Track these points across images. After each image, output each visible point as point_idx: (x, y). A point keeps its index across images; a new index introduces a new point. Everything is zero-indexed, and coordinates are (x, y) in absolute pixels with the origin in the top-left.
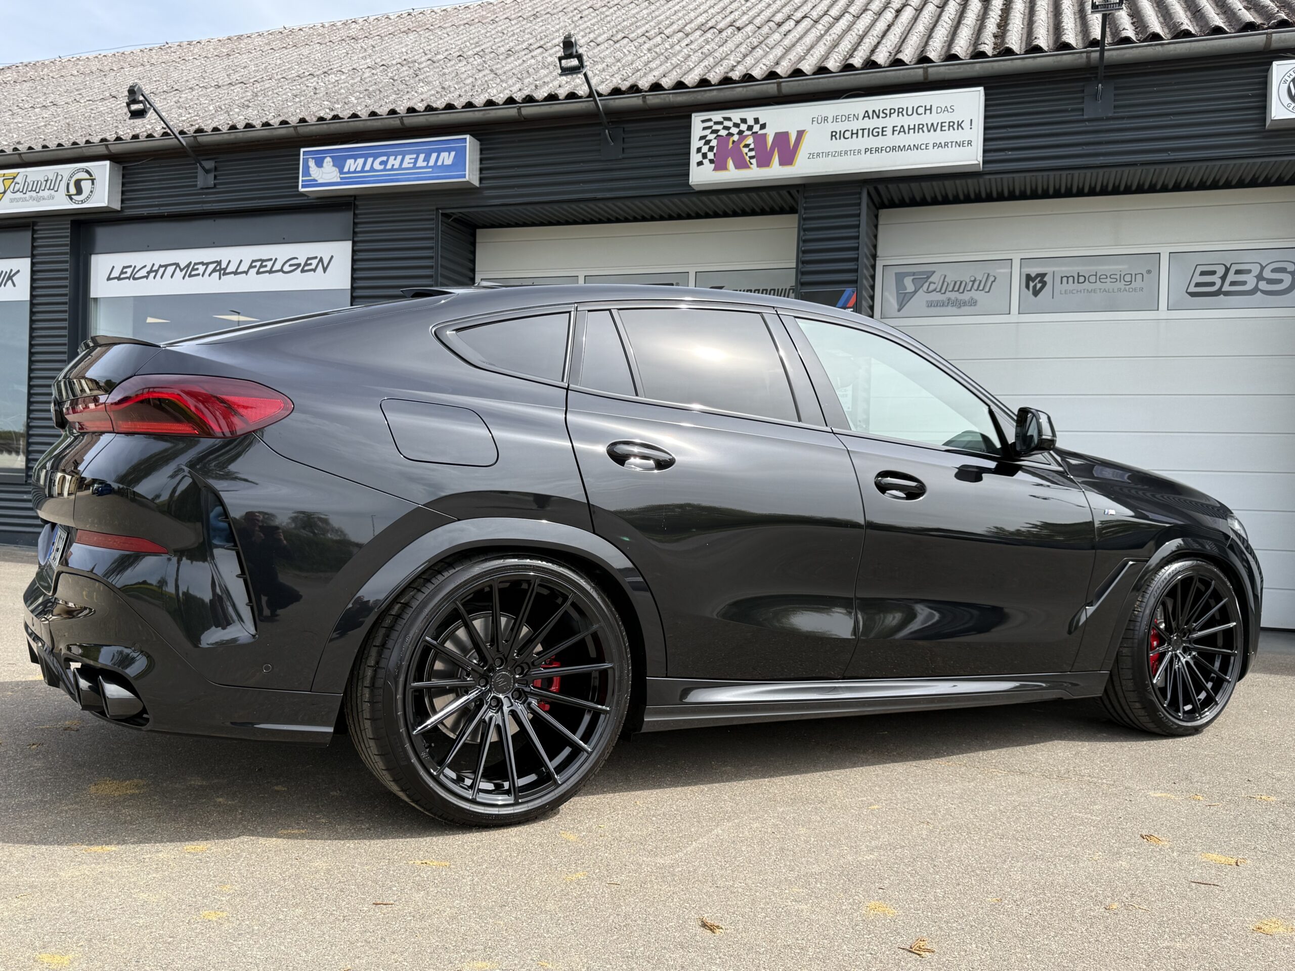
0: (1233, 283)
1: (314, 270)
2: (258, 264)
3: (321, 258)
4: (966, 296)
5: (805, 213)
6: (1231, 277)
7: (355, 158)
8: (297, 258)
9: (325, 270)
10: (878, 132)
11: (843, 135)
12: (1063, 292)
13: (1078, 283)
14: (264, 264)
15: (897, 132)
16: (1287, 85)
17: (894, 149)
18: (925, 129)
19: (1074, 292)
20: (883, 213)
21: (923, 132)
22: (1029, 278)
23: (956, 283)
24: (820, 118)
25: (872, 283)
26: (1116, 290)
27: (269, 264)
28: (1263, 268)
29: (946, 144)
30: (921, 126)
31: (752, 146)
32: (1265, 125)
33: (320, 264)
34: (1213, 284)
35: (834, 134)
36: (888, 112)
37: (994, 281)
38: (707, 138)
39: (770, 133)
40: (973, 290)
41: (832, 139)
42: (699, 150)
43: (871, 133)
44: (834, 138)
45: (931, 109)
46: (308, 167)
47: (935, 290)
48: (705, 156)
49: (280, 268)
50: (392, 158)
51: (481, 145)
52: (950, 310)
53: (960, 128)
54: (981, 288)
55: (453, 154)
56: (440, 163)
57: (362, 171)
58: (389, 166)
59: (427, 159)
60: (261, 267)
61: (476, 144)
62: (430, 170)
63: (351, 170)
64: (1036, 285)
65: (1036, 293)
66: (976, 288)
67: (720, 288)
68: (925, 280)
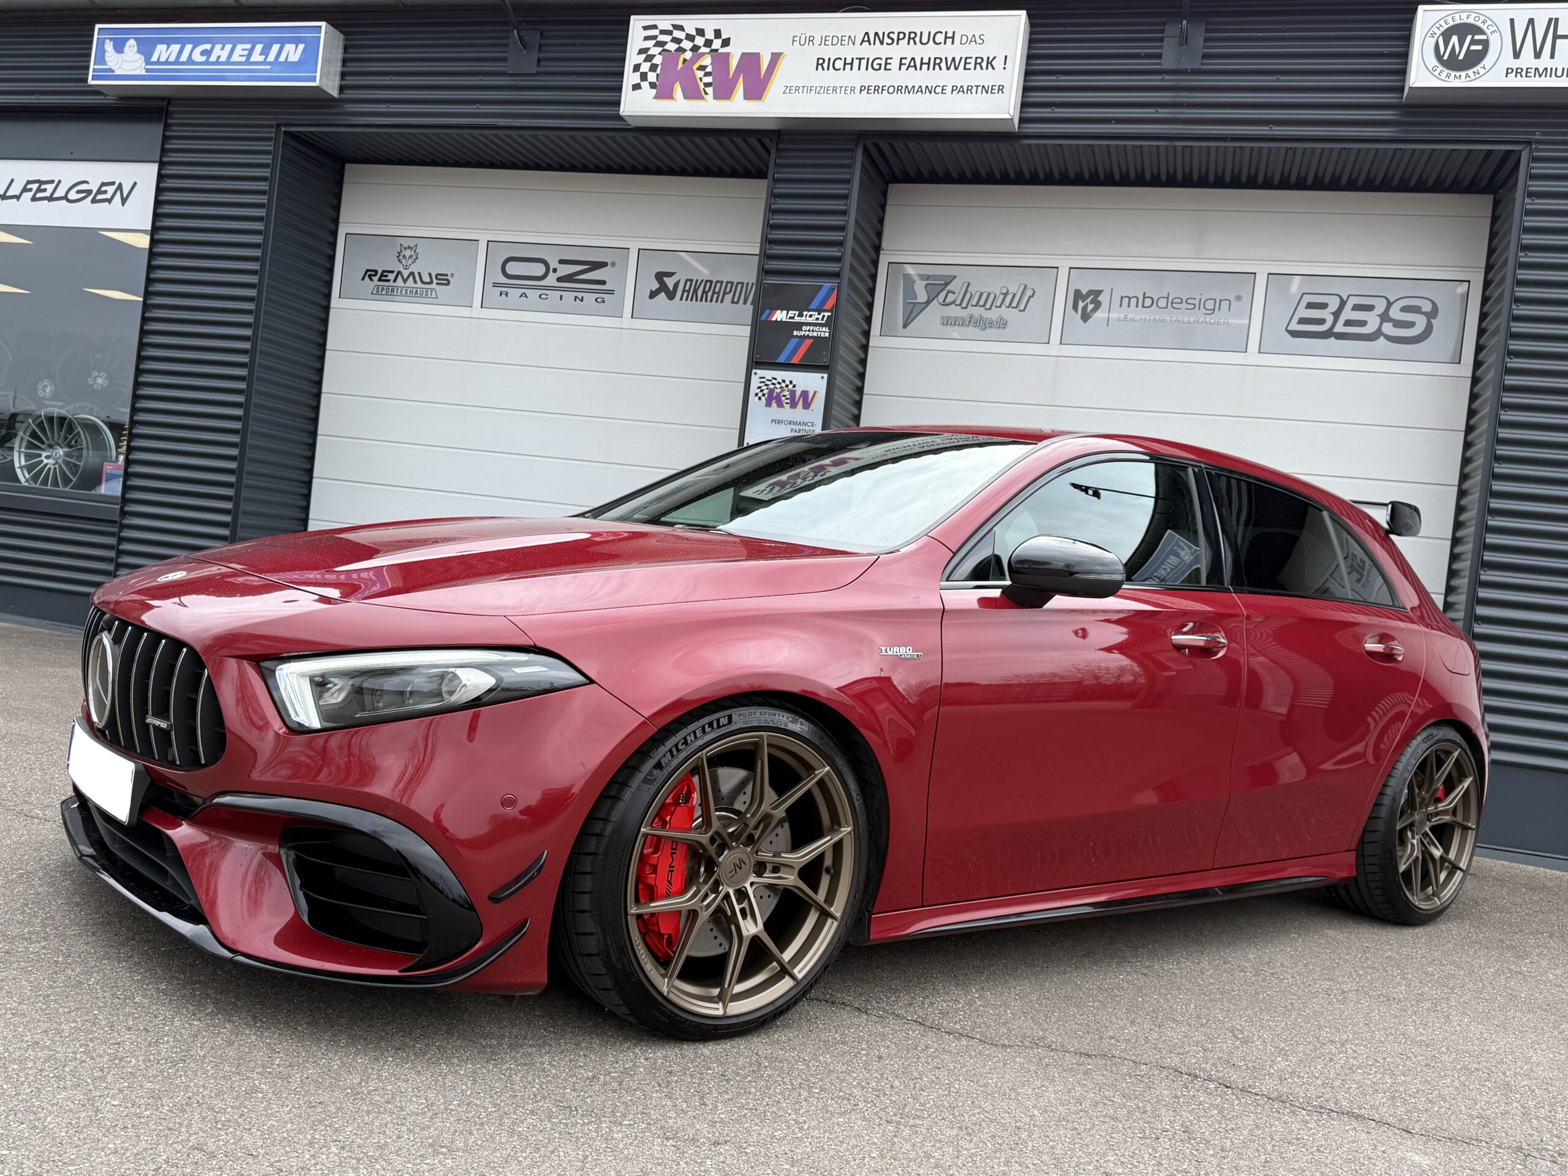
0: (1348, 323)
1: (109, 201)
2: (35, 186)
3: (120, 184)
4: (994, 314)
5: (777, 173)
6: (1348, 314)
7: (168, 42)
8: (88, 183)
9: (124, 201)
10: (880, 65)
11: (832, 64)
14: (43, 187)
15: (906, 66)
16: (1435, 39)
17: (899, 89)
18: (943, 65)
20: (894, 189)
21: (940, 69)
22: (1078, 295)
23: (981, 294)
24: (803, 37)
25: (871, 285)
26: (1192, 320)
27: (50, 188)
28: (1389, 304)
29: (969, 89)
30: (938, 61)
31: (709, 69)
32: (1402, 96)
33: (119, 192)
34: (1322, 321)
35: (821, 61)
36: (895, 37)
37: (1032, 296)
38: (649, 53)
39: (735, 52)
40: (1003, 306)
41: (817, 69)
42: (637, 68)
43: (871, 64)
44: (820, 67)
45: (953, 38)
46: (104, 51)
47: (954, 302)
48: (644, 77)
49: (63, 195)
50: (218, 47)
51: (346, 40)
52: (972, 331)
53: (989, 66)
55: (301, 47)
56: (282, 59)
57: (177, 62)
58: (213, 58)
59: (265, 52)
60: (38, 190)
61: (339, 39)
62: (269, 67)
63: (161, 60)
64: (1087, 304)
65: (1085, 317)
66: (1007, 305)
67: (670, 275)
68: (942, 287)
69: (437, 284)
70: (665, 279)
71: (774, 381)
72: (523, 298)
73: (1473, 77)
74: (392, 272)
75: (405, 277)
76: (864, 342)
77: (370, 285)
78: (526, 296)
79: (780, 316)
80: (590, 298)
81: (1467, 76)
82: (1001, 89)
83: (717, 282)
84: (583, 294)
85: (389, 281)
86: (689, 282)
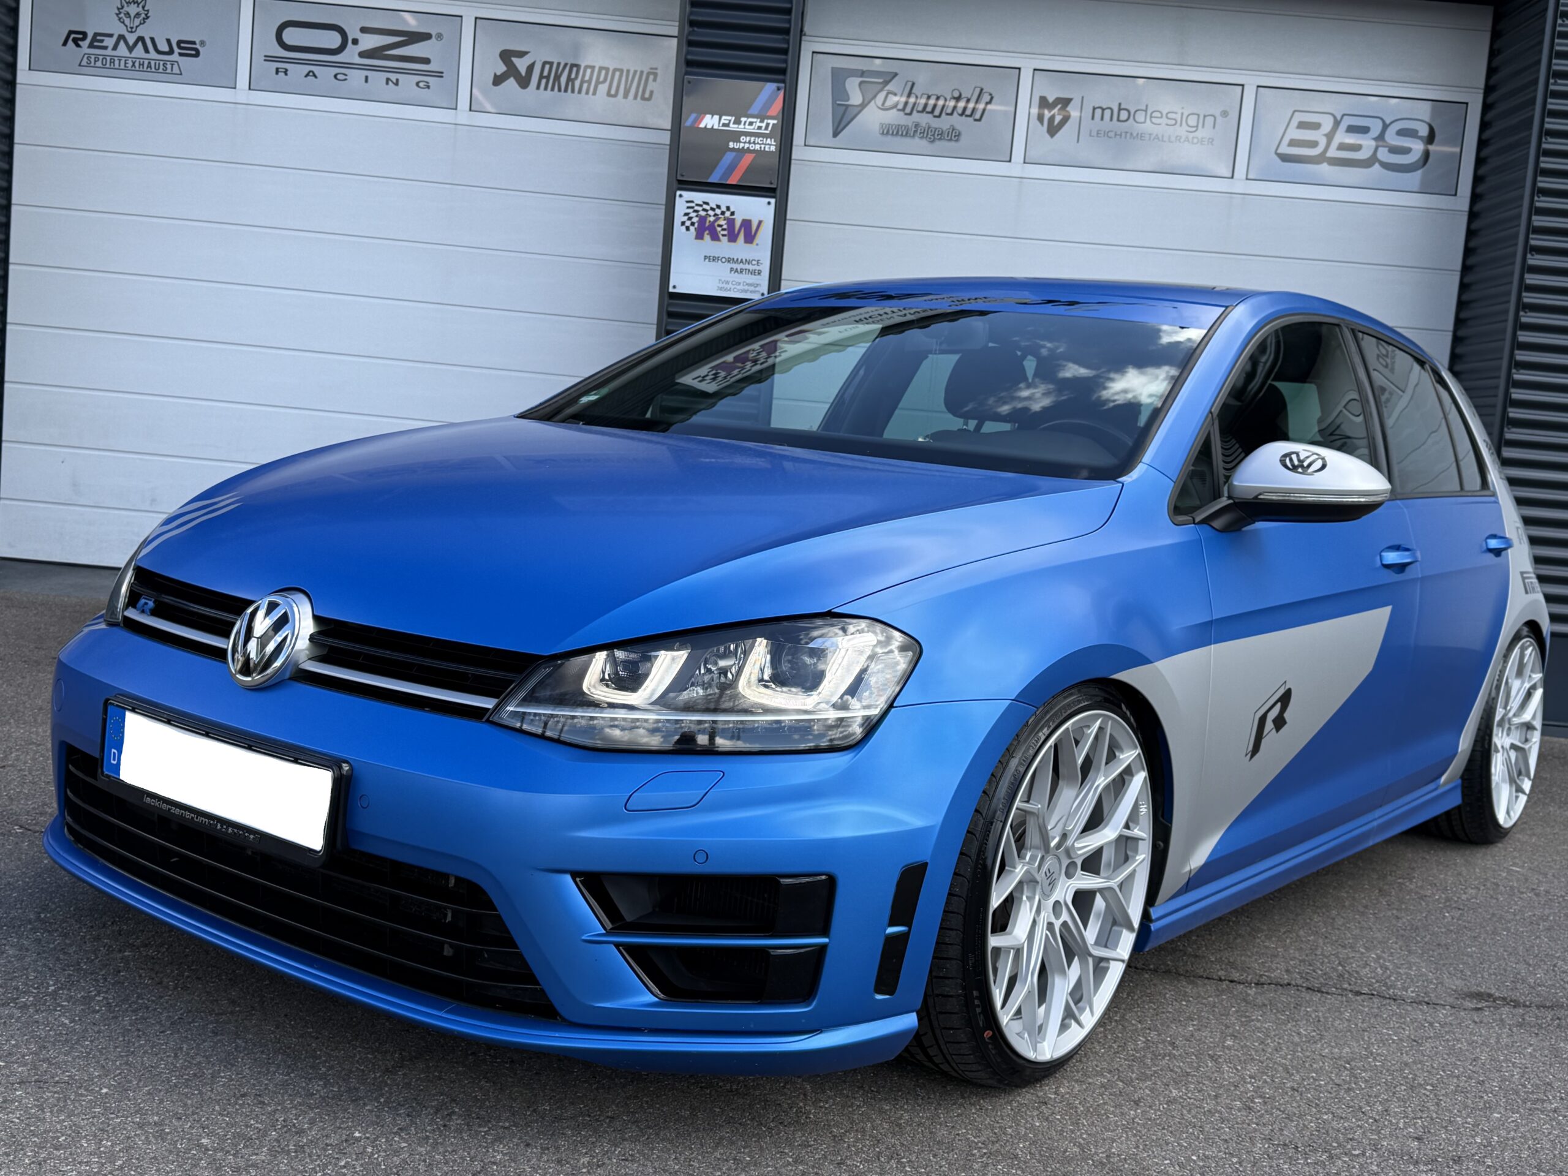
0: (1343, 147)
4: (944, 123)
6: (1341, 136)
12: (1094, 134)
13: (1118, 120)
19: (1111, 135)
22: (1043, 103)
23: (929, 98)
26: (1173, 139)
28: (1385, 126)
34: (1313, 144)
37: (990, 102)
40: (955, 113)
47: (895, 106)
52: (917, 143)
64: (1054, 114)
65: (1053, 131)
66: (960, 112)
67: (522, 54)
68: (881, 86)
69: (181, 54)
70: (514, 59)
71: (705, 206)
72: (311, 78)
74: (110, 35)
75: (131, 44)
77: (76, 53)
78: (315, 76)
79: (710, 121)
80: (408, 82)
83: (587, 67)
84: (397, 75)
85: (105, 48)
86: (547, 67)
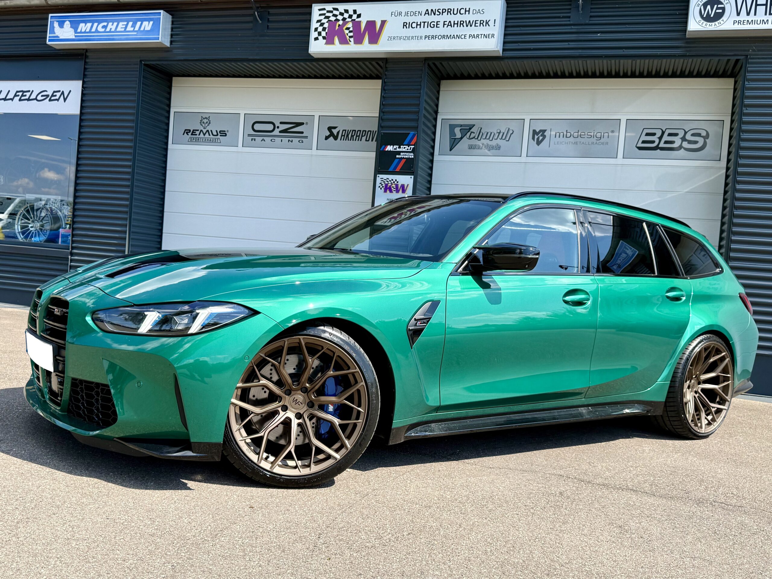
0: (666, 142)
1: (58, 100)
2: (20, 94)
3: (63, 92)
4: (494, 143)
5: (386, 78)
6: (666, 138)
7: (86, 22)
8: (47, 91)
9: (65, 100)
10: (434, 25)
11: (411, 25)
12: (556, 143)
13: (566, 137)
14: (25, 94)
15: (446, 25)
16: (699, 8)
17: (443, 37)
18: (465, 24)
19: (563, 143)
20: (444, 83)
21: (463, 26)
23: (488, 133)
24: (396, 12)
25: (434, 131)
26: (590, 143)
27: (28, 94)
28: (686, 133)
29: (478, 36)
30: (462, 22)
31: (351, 29)
32: (686, 35)
33: (62, 95)
34: (653, 142)
35: (405, 24)
36: (441, 11)
37: (513, 133)
38: (322, 22)
39: (363, 21)
40: (498, 139)
41: (403, 28)
42: (316, 29)
43: (431, 25)
44: (405, 27)
45: (469, 11)
46: (54, 27)
47: (474, 137)
48: (320, 34)
49: (35, 97)
50: (110, 24)
51: (173, 18)
52: (483, 151)
53: (487, 25)
54: (504, 138)
55: (151, 23)
56: (142, 29)
57: (90, 32)
58: (108, 30)
59: (134, 26)
60: (22, 96)
61: (169, 17)
62: (136, 33)
63: (82, 31)
64: (539, 137)
65: (539, 143)
66: (500, 138)
67: (335, 128)
68: (468, 130)
69: (221, 136)
70: (333, 130)
71: (388, 180)
72: (263, 142)
73: (718, 25)
74: (198, 130)
75: (204, 133)
76: (431, 158)
77: (187, 137)
78: (264, 141)
79: (389, 148)
80: (296, 140)
81: (715, 25)
82: (493, 36)
83: (358, 131)
84: (292, 139)
85: (196, 135)
86: (344, 132)
